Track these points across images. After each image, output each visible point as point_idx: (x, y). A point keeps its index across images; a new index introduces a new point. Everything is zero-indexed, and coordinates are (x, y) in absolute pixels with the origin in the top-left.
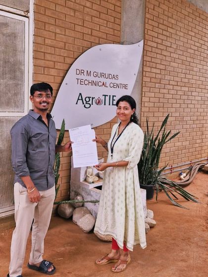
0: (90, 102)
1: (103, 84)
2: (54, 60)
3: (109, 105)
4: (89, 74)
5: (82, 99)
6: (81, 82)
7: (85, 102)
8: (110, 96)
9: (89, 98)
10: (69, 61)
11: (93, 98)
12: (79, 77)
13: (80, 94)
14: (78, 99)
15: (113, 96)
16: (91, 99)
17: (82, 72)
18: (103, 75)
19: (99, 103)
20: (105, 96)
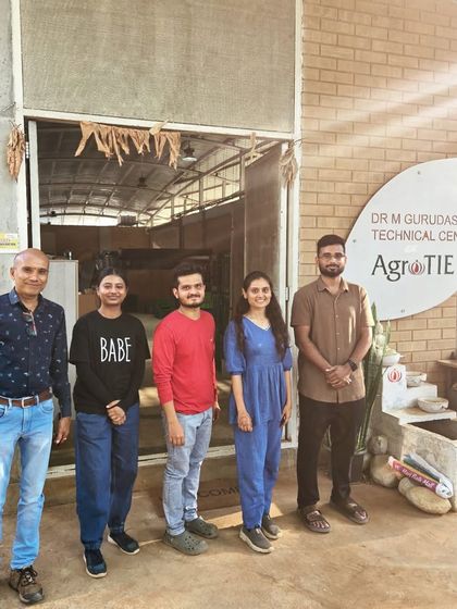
0: (400, 270)
1: (426, 235)
2: (334, 202)
3: (439, 273)
4: (396, 219)
5: (383, 266)
6: (381, 235)
7: (388, 270)
8: (440, 257)
9: (396, 262)
10: (358, 201)
11: (404, 263)
12: (378, 226)
13: (380, 257)
14: (376, 266)
15: (447, 257)
16: (401, 264)
17: (383, 217)
18: (424, 218)
19: (416, 270)
20: (430, 257)
